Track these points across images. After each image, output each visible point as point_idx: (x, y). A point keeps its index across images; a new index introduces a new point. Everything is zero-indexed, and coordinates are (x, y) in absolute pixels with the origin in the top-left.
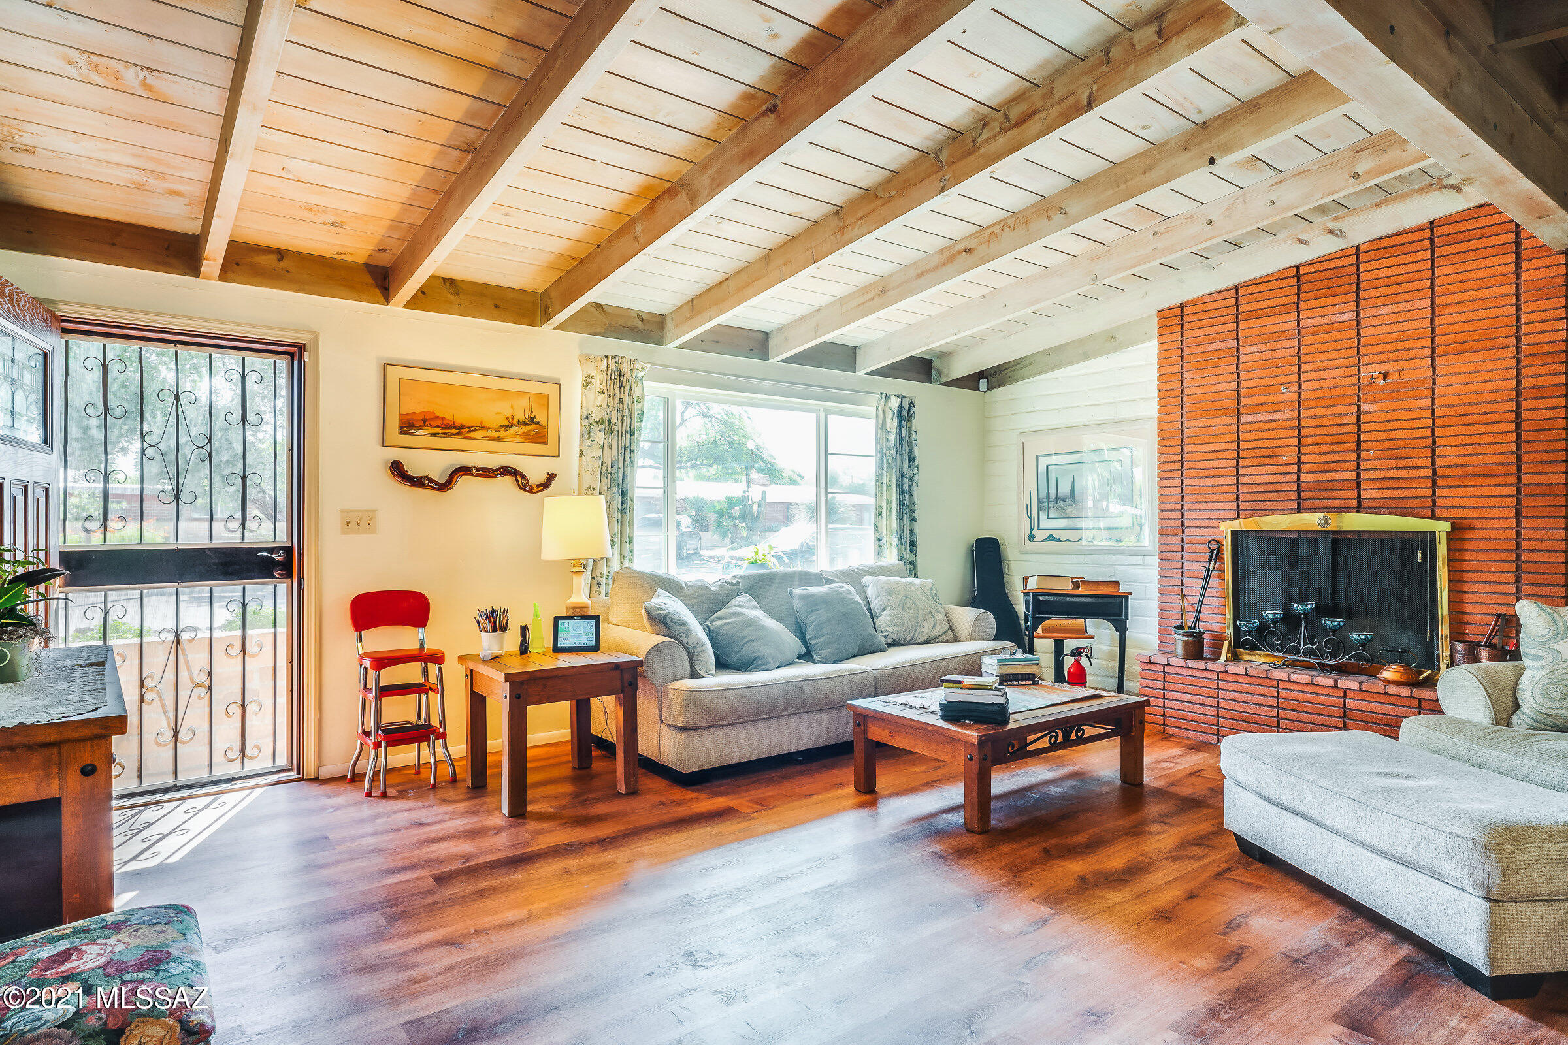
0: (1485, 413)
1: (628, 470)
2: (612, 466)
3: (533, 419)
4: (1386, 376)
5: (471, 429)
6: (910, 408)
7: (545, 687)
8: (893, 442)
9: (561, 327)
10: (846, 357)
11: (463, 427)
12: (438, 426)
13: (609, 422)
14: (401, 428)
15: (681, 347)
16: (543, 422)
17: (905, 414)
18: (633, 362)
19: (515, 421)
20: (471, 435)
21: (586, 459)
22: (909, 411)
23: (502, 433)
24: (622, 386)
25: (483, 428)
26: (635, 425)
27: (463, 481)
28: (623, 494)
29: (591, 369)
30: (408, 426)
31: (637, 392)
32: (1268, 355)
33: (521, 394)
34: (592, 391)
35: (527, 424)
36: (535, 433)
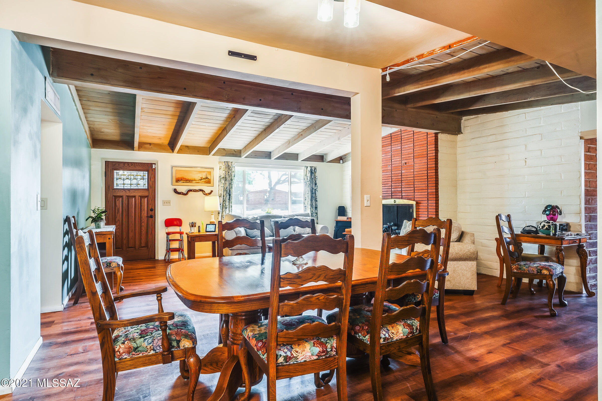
0: (422, 174)
1: (231, 189)
2: (227, 188)
4: (406, 163)
5: (192, 181)
6: (315, 170)
7: (199, 238)
8: (309, 179)
9: (214, 155)
10: (295, 157)
11: (190, 180)
12: (184, 180)
13: (226, 178)
14: (176, 181)
15: (246, 157)
16: (210, 178)
17: (313, 172)
18: (232, 162)
19: (203, 178)
20: (192, 182)
21: (220, 186)
22: (315, 171)
23: (199, 181)
24: (229, 169)
25: (195, 180)
26: (233, 178)
27: (190, 193)
28: (230, 195)
29: (221, 165)
30: (178, 180)
31: (233, 170)
32: (386, 157)
33: (204, 172)
34: (222, 170)
35: (206, 179)
36: (208, 181)
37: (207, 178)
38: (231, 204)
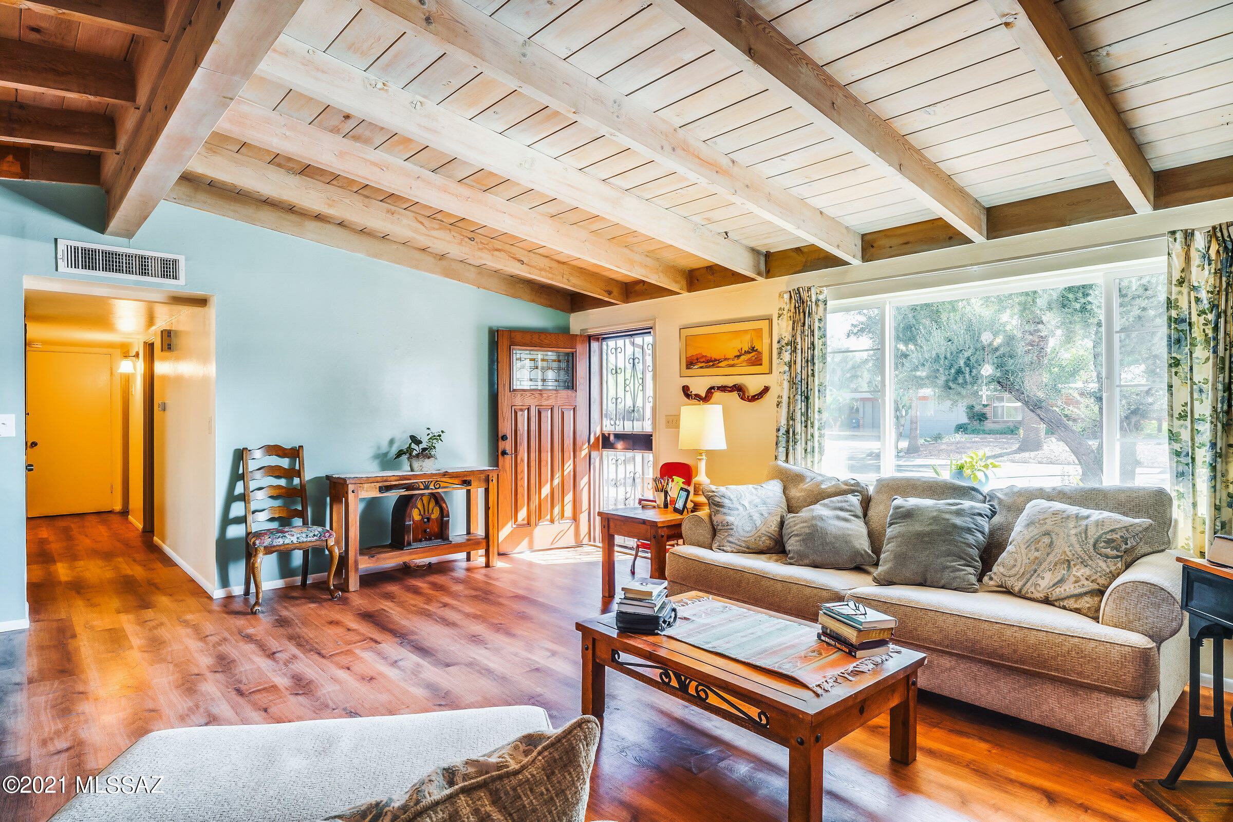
3: (754, 348)
5: (720, 361)
11: (715, 360)
12: (703, 362)
14: (687, 365)
16: (759, 349)
19: (743, 352)
20: (720, 365)
23: (736, 361)
25: (726, 359)
27: (714, 396)
28: (807, 399)
30: (690, 364)
31: (819, 313)
33: (746, 331)
34: (785, 320)
35: (750, 353)
36: (754, 357)
37: (753, 349)
38: (810, 430)
